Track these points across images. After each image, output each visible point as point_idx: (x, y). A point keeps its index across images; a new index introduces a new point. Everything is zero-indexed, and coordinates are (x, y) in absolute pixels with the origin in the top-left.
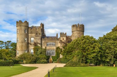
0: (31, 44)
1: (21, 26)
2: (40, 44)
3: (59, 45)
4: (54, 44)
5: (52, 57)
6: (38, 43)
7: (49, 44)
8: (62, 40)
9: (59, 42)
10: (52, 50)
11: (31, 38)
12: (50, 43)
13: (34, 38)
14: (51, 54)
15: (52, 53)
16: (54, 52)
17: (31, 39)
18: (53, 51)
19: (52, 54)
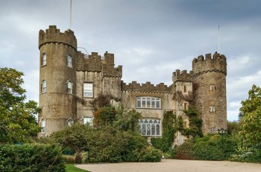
0: (83, 103)
1: (54, 43)
2: (117, 100)
3: (172, 105)
4: (158, 103)
5: (153, 140)
6: (112, 98)
7: (144, 103)
8: (183, 91)
9: (171, 96)
10: (153, 121)
11: (85, 85)
12: (146, 100)
13: (94, 86)
14: (149, 133)
15: (153, 128)
16: (158, 126)
17: (85, 88)
18: (155, 122)
19: (153, 133)
